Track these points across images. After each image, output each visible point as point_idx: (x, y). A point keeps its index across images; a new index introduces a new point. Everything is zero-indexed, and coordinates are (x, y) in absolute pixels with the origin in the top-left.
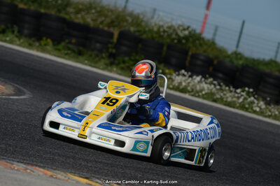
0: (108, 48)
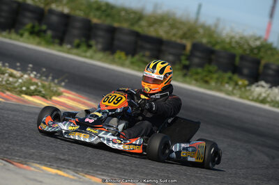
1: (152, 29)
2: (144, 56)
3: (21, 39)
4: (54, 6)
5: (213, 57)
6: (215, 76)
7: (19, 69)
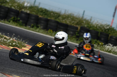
0: (75, 34)
1: (64, 20)
3: (9, 23)
4: (23, 10)
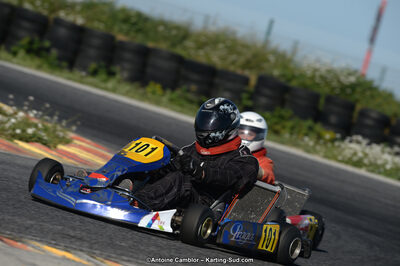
1: (201, 52)
2: (188, 91)
3: (15, 60)
4: (62, 14)
5: (287, 96)
6: (289, 124)
7: (11, 103)
